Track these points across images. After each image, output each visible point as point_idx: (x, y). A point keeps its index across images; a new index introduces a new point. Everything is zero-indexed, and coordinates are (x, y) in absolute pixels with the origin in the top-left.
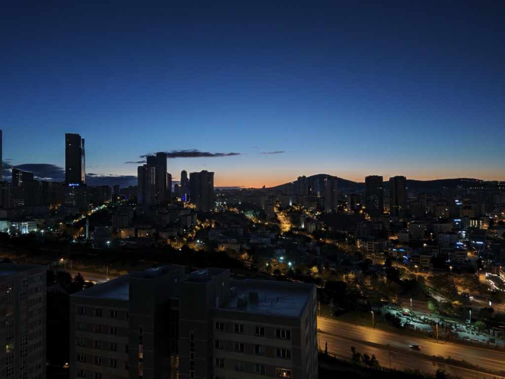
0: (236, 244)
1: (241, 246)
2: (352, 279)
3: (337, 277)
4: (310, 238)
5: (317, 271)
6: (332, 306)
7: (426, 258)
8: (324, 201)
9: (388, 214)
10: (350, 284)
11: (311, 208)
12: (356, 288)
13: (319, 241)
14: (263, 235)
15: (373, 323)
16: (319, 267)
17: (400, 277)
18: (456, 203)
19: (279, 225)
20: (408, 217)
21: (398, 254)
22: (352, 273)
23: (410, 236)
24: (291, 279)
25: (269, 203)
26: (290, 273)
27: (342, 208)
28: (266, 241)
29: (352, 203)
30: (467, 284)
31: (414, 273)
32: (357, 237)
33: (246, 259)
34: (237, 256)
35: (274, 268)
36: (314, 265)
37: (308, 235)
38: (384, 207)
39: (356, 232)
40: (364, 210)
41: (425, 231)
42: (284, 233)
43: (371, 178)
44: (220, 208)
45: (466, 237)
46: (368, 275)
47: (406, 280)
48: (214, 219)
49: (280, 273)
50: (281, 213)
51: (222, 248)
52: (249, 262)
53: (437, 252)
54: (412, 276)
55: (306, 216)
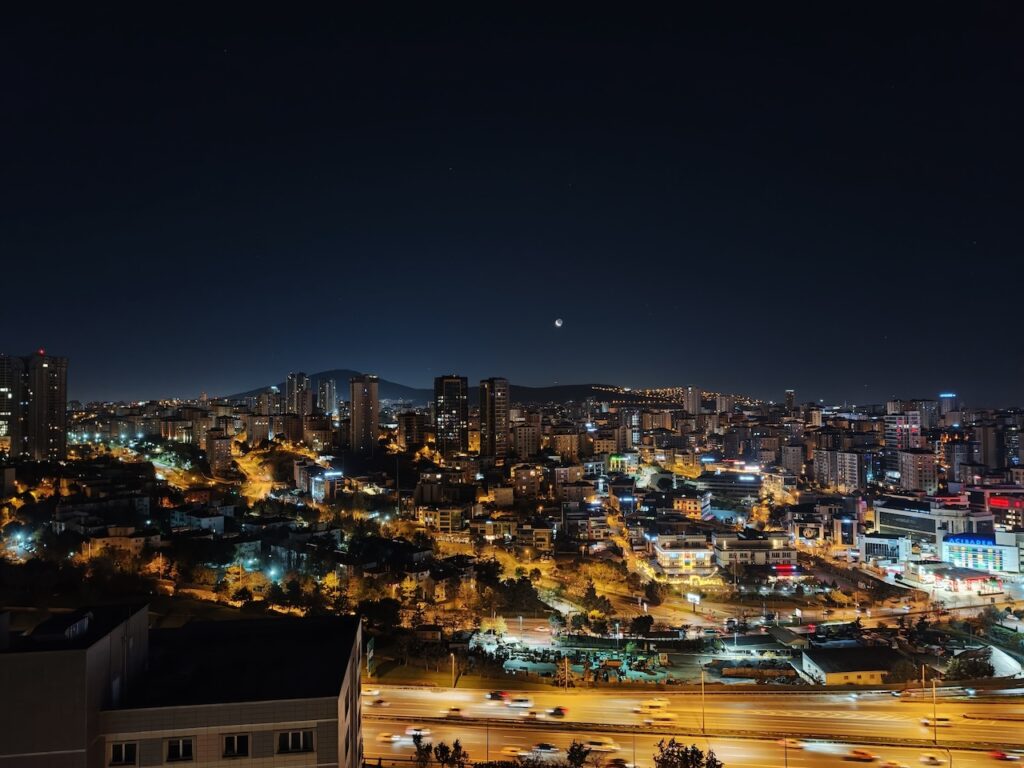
0: (131, 536)
1: (147, 540)
2: (410, 593)
3: (378, 590)
4: (317, 511)
5: (336, 584)
6: (370, 655)
7: (543, 533)
8: (348, 429)
9: (476, 452)
10: (407, 603)
11: (319, 445)
12: (419, 609)
13: (338, 516)
14: (203, 512)
15: (453, 677)
16: (341, 574)
17: (500, 576)
18: (587, 428)
19: (243, 486)
20: (512, 456)
21: (496, 531)
22: (411, 580)
23: (515, 493)
24: (276, 608)
25: (217, 434)
26: (275, 594)
27: (387, 442)
28: (213, 524)
29: (408, 432)
30: (608, 575)
31: (523, 565)
32: (419, 503)
33: (162, 571)
34: (136, 567)
35: (234, 586)
36: (330, 571)
37: (314, 505)
38: (470, 438)
39: (416, 491)
40: (431, 446)
41: (541, 483)
42: (255, 504)
43: (446, 381)
44: (83, 449)
45: (605, 490)
46: (441, 579)
47: (511, 581)
48: (67, 477)
49: (251, 598)
50: (248, 458)
51: (93, 550)
52: (170, 578)
53: (560, 520)
54: (520, 571)
55: (309, 463)
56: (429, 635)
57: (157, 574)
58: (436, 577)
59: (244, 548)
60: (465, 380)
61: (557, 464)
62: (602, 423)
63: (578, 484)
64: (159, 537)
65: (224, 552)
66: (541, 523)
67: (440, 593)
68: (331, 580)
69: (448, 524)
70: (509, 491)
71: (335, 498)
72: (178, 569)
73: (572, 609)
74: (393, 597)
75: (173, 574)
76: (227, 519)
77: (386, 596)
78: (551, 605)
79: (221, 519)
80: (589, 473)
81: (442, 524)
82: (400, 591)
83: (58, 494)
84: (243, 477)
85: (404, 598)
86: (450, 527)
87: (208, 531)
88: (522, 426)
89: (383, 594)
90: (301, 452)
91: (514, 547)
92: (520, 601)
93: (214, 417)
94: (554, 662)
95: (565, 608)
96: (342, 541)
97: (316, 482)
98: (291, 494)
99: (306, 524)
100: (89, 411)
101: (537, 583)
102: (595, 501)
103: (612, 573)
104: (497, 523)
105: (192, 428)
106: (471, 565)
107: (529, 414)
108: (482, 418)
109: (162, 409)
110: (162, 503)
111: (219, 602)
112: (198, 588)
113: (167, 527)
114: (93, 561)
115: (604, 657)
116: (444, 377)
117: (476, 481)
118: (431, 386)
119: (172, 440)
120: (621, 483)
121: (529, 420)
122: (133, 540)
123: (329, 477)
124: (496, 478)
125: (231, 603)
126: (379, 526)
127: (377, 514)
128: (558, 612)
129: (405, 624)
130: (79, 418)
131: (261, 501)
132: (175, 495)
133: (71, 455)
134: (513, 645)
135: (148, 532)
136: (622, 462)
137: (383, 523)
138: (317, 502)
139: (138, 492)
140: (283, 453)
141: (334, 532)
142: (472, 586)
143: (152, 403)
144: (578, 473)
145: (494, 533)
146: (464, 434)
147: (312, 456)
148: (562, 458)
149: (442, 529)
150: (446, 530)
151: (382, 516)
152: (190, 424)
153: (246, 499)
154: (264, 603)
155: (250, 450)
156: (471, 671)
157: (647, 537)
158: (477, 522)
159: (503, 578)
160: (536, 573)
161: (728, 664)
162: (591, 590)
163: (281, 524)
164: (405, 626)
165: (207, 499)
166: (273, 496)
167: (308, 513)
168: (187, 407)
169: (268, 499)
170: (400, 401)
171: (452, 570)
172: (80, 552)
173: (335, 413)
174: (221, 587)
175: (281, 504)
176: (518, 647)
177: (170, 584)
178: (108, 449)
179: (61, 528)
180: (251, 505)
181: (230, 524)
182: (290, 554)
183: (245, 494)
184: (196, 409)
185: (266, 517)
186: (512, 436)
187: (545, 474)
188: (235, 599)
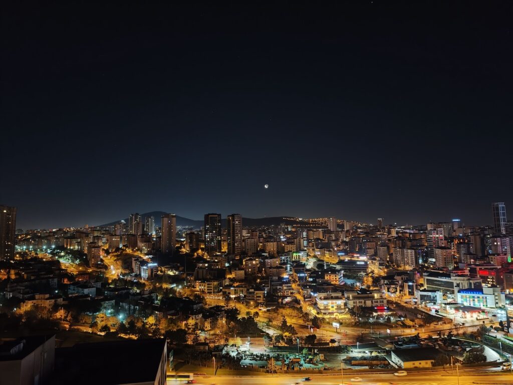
0: (47, 299)
1: (55, 301)
2: (192, 326)
3: (175, 325)
4: (144, 284)
5: (154, 322)
6: (171, 359)
7: (260, 293)
8: (160, 241)
9: (225, 252)
10: (190, 331)
11: (145, 250)
12: (196, 334)
13: (155, 286)
14: (85, 285)
15: (215, 370)
16: (156, 317)
17: (238, 316)
18: (281, 239)
19: (106, 272)
20: (244, 254)
21: (236, 293)
22: (192, 319)
23: (246, 273)
24: (122, 335)
25: (93, 245)
26: (122, 328)
27: (180, 248)
28: (90, 292)
29: (191, 242)
30: (293, 314)
31: (250, 310)
32: (196, 279)
33: (63, 317)
34: (49, 316)
35: (101, 324)
36: (150, 315)
37: (142, 281)
38: (222, 245)
39: (195, 273)
40: (202, 249)
41: (259, 268)
42: (112, 281)
43: (210, 216)
44: (23, 254)
45: (291, 271)
46: (208, 318)
47: (244, 318)
48: (14, 268)
49: (109, 330)
50: (109, 257)
51: (27, 307)
52: (67, 321)
53: (268, 286)
54: (248, 313)
55: (140, 259)
56: (202, 348)
57: (60, 319)
58: (205, 317)
59: (106, 303)
60: (219, 215)
61: (266, 257)
62: (288, 236)
63: (277, 267)
64: (62, 299)
65: (96, 306)
66: (259, 288)
67: (207, 325)
68: (151, 320)
69: (211, 290)
70: (243, 272)
71: (154, 277)
72: (71, 316)
73: (275, 332)
74: (183, 328)
75: (68, 319)
76: (97, 289)
77: (179, 328)
78: (264, 331)
79: (95, 288)
80: (282, 262)
81: (208, 290)
82: (186, 325)
83: (9, 278)
84: (106, 267)
85: (190, 329)
86: (212, 291)
87: (87, 296)
88: (249, 238)
89: (178, 327)
90: (136, 254)
91: (245, 301)
92: (248, 329)
93: (92, 237)
94: (266, 360)
95: (272, 332)
96: (157, 299)
97: (144, 269)
98: (131, 276)
99: (138, 291)
100: (27, 234)
101: (257, 319)
102: (285, 276)
103: (295, 313)
104: (237, 289)
105: (80, 242)
106: (223, 310)
107: (252, 232)
108: (228, 234)
109: (65, 233)
110: (64, 281)
111: (92, 333)
112: (82, 326)
113: (66, 294)
114: (27, 313)
115: (292, 357)
116: (209, 214)
117: (225, 267)
118: (202, 219)
119: (70, 249)
120: (299, 266)
121: (252, 235)
122: (48, 301)
123: (150, 266)
124: (236, 266)
125: (99, 333)
126: (176, 291)
127: (175, 285)
128: (268, 334)
129: (190, 342)
130: (22, 238)
131: (115, 279)
132: (71, 277)
133: (17, 257)
134: (245, 352)
135: (56, 297)
136: (299, 256)
137: (178, 290)
138: (144, 279)
139: (51, 276)
140: (127, 255)
141: (153, 295)
142: (224, 322)
143: (60, 230)
144: (277, 262)
145: (235, 294)
146: (219, 243)
147: (142, 256)
148: (269, 254)
149: (208, 292)
150: (210, 293)
151: (177, 286)
152: (79, 240)
153: (107, 279)
154: (116, 333)
155: (110, 253)
156: (224, 366)
157: (312, 294)
158: (226, 288)
159: (240, 317)
160: (257, 314)
161: (354, 359)
162: (285, 322)
163: (126, 291)
164: (190, 343)
165: (88, 279)
166: (121, 277)
167: (140, 285)
168: (78, 231)
169: (119, 278)
170: (187, 227)
171: (213, 314)
172: (20, 308)
173: (154, 233)
174: (94, 325)
175: (126, 282)
176: (247, 353)
177: (67, 324)
178: (36, 254)
179: (10, 295)
180: (110, 281)
181: (99, 292)
182: (130, 307)
183: (107, 276)
184: (83, 233)
185: (118, 287)
186: (243, 243)
187: (260, 262)
188: (101, 331)
